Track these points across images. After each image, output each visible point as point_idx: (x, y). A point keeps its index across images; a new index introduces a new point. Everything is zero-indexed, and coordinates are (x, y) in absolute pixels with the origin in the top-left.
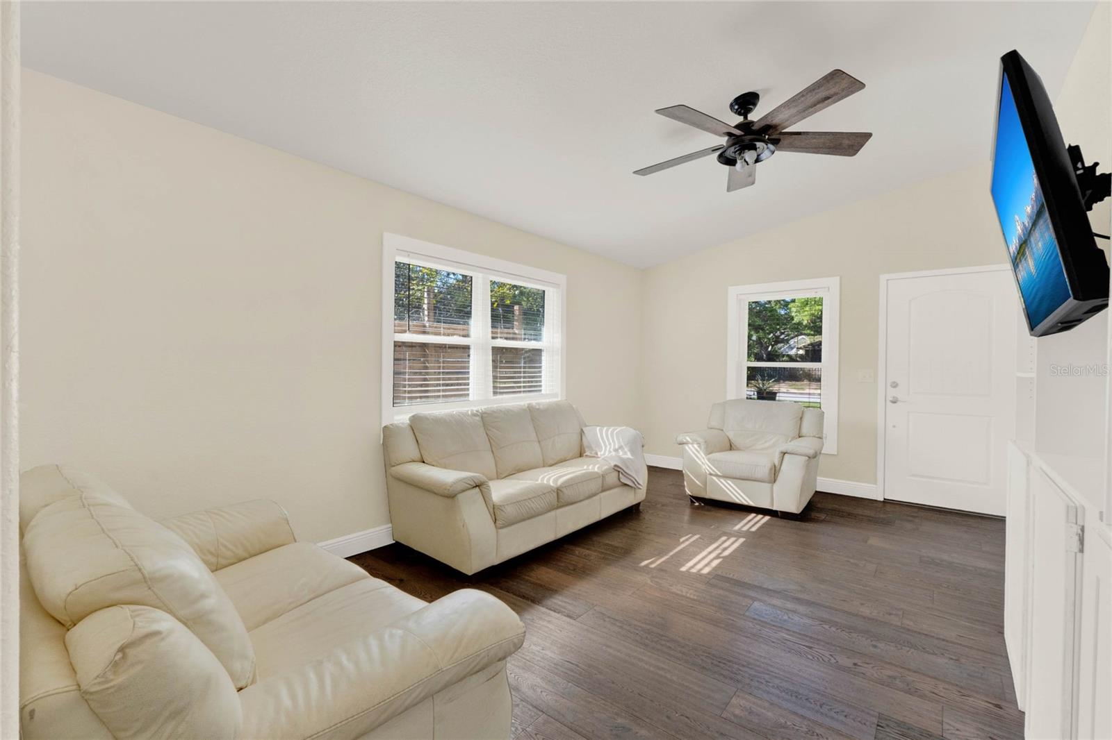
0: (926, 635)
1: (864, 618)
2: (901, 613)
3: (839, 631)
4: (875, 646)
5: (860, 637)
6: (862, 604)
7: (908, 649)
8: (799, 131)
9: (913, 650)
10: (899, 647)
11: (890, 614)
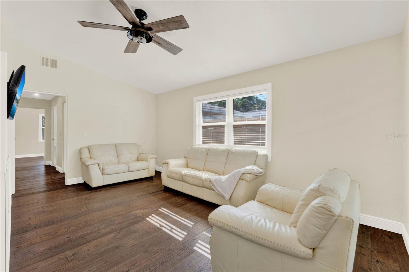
0: (52, 256)
1: (81, 245)
2: (69, 259)
3: (84, 234)
4: (68, 237)
5: (75, 237)
6: (89, 250)
7: (56, 245)
8: (121, 15)
9: (54, 246)
10: (60, 243)
11: (73, 255)
